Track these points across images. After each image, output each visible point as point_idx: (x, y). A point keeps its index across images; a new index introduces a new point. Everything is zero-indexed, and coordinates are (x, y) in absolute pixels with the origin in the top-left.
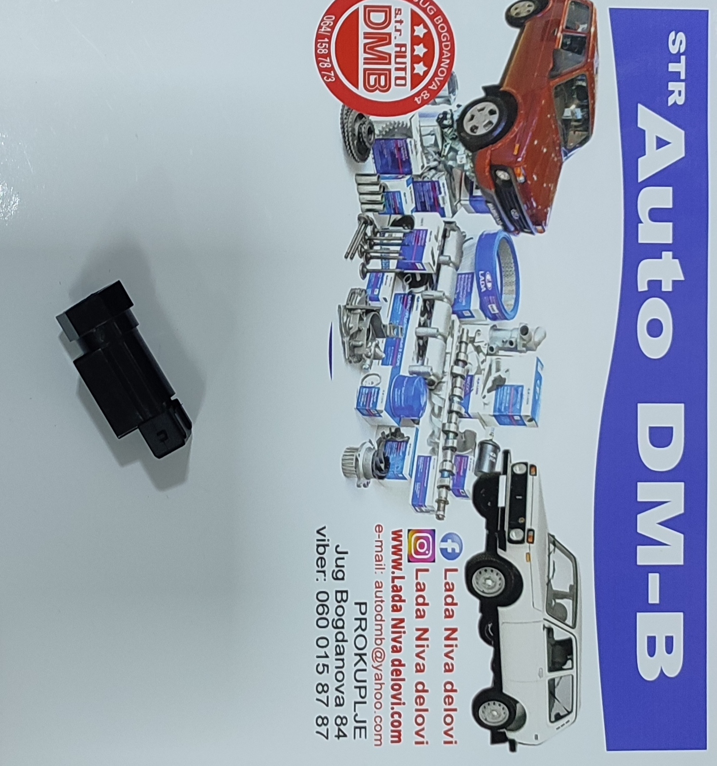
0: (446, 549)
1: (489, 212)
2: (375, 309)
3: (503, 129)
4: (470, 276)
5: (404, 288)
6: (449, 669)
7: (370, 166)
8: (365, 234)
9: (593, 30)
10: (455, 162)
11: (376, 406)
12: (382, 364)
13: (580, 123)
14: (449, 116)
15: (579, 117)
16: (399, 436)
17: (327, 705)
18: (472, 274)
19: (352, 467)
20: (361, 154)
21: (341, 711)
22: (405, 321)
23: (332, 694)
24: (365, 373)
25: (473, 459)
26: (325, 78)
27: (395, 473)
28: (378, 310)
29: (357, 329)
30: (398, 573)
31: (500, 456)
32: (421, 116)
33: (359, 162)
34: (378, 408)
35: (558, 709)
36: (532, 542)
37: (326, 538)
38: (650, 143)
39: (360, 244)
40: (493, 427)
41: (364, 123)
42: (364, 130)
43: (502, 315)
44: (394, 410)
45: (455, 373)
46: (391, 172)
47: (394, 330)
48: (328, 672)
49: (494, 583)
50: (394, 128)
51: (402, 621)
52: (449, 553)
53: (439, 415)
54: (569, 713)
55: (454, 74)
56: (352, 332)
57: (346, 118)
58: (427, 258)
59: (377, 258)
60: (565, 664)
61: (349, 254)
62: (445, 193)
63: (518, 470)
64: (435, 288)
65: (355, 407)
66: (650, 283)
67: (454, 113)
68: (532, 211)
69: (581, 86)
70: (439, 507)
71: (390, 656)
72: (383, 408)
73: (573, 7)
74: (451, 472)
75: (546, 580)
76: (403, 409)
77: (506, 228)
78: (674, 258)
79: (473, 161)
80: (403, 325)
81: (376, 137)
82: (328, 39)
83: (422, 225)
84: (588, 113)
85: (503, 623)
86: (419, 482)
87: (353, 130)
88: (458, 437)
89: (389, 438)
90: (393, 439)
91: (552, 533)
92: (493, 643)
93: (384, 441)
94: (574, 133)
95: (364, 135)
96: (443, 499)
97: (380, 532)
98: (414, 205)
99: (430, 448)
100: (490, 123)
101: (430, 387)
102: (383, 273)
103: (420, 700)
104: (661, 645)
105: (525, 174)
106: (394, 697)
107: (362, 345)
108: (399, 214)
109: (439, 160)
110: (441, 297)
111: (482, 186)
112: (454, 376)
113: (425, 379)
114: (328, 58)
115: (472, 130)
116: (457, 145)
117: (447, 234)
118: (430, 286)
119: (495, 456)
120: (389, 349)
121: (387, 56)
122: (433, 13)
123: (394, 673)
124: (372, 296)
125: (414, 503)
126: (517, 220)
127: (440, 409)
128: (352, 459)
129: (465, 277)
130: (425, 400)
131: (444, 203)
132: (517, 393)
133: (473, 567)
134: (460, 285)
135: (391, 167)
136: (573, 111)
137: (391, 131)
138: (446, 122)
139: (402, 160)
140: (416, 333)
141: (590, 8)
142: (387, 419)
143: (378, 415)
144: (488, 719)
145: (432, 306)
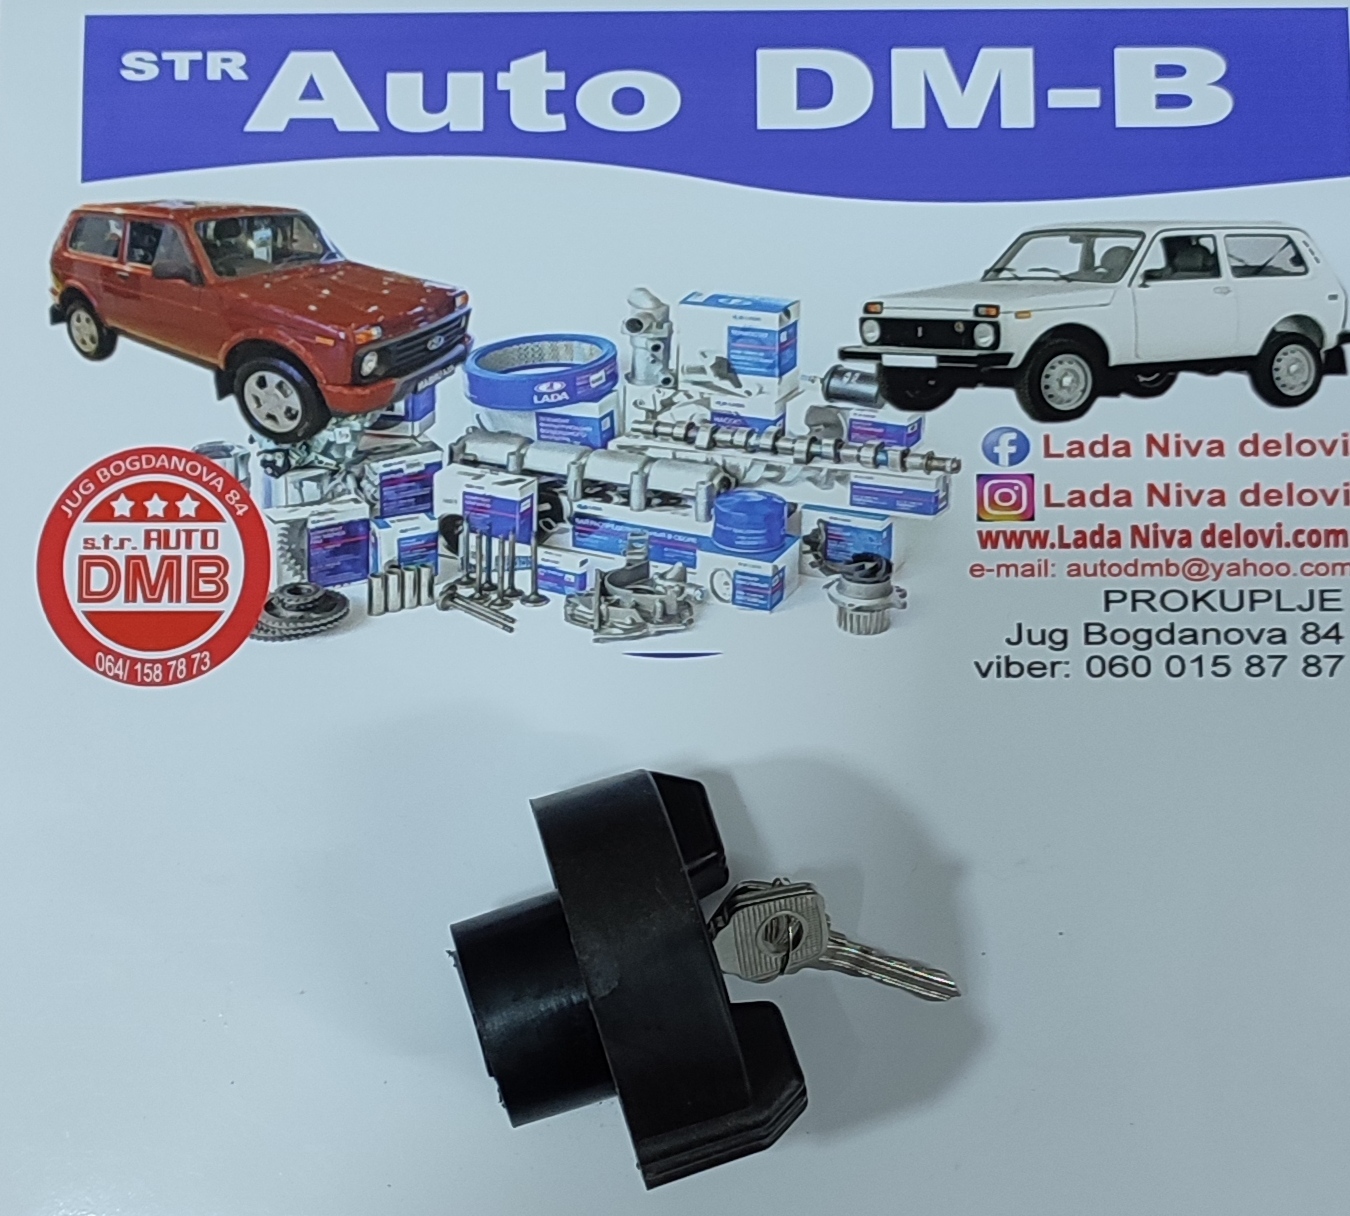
0: (1011, 455)
1: (432, 387)
2: (600, 580)
3: (291, 364)
4: (542, 418)
5: (564, 531)
6: (1218, 448)
7: (355, 591)
8: (471, 597)
9: (119, 211)
10: (348, 447)
11: (766, 577)
12: (694, 566)
13: (279, 232)
14: (269, 457)
15: (268, 233)
16: (817, 537)
17: (1284, 658)
18: (538, 415)
19: (871, 617)
20: (335, 605)
21: (1294, 634)
22: (620, 528)
23: (1264, 649)
24: (708, 597)
25: (855, 412)
26: (203, 668)
27: (881, 544)
28: (602, 575)
29: (634, 611)
30: (1053, 538)
31: (849, 365)
32: (268, 504)
33: (348, 610)
34: (769, 573)
35: (1284, 260)
36: (997, 308)
37: (996, 660)
38: (312, 110)
39: (488, 607)
40: (799, 377)
41: (281, 601)
42: (292, 600)
43: (609, 363)
44: (772, 546)
45: (709, 443)
46: (364, 554)
47: (635, 548)
48: (1226, 657)
49: (1069, 373)
50: (288, 551)
51: (1135, 530)
52: (1018, 450)
53: (781, 470)
54: (1290, 242)
55: (197, 448)
56: (639, 620)
57: (274, 632)
58: (512, 493)
59: (512, 577)
60: (1205, 250)
61: (505, 626)
62: (401, 463)
63: (874, 334)
64: (562, 479)
65: (767, 612)
66: (551, 110)
67: (263, 449)
68: (430, 314)
69: (216, 230)
70: (938, 469)
71: (1197, 549)
72: (769, 566)
73: (80, 244)
74: (879, 449)
75: (1063, 282)
76: (769, 531)
77: (460, 359)
78: (507, 69)
79: (345, 416)
80: (627, 532)
81: (305, 580)
82: (136, 664)
83: (456, 502)
84: (262, 218)
85: (1137, 356)
86: (895, 503)
87: (292, 619)
88: (818, 437)
89: (820, 554)
90: (823, 548)
91: (982, 274)
92: (1171, 374)
93: (825, 563)
94: (295, 241)
95: (302, 601)
96: (924, 461)
97: (983, 569)
98: (422, 515)
99: (836, 484)
100: (280, 386)
101: (733, 484)
102: (538, 566)
103: (1273, 497)
104: (1171, 86)
105: (367, 326)
106: (1267, 543)
107: (662, 602)
108: (436, 540)
109: (344, 474)
110: (578, 468)
111: (389, 399)
112: (712, 444)
113: (719, 494)
114: (169, 663)
115: (293, 417)
116: (319, 443)
117: (471, 458)
118: (561, 487)
119: (849, 374)
120: (667, 555)
121: (166, 562)
122: (91, 485)
123: (1227, 542)
124: (577, 584)
125: (932, 511)
126: (445, 339)
127: (769, 468)
128: (859, 617)
129: (544, 428)
130: (755, 495)
131: (418, 464)
132: (740, 337)
133: (1041, 409)
134: (556, 436)
135: (357, 554)
136: (259, 244)
137: (294, 555)
138: (280, 463)
139: (344, 537)
140: (639, 510)
141: (82, 215)
142: (788, 558)
143: (781, 574)
144: (1304, 379)
145: (594, 483)
